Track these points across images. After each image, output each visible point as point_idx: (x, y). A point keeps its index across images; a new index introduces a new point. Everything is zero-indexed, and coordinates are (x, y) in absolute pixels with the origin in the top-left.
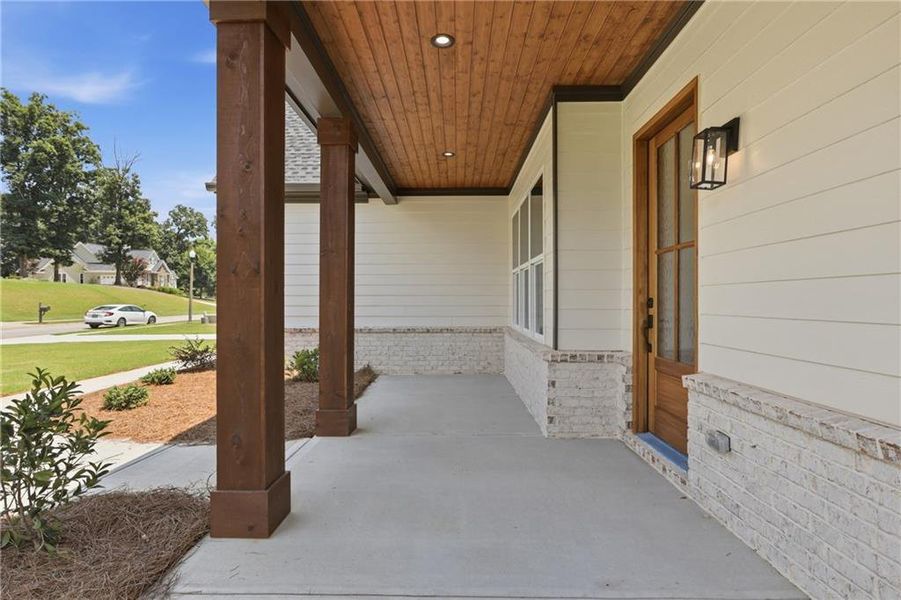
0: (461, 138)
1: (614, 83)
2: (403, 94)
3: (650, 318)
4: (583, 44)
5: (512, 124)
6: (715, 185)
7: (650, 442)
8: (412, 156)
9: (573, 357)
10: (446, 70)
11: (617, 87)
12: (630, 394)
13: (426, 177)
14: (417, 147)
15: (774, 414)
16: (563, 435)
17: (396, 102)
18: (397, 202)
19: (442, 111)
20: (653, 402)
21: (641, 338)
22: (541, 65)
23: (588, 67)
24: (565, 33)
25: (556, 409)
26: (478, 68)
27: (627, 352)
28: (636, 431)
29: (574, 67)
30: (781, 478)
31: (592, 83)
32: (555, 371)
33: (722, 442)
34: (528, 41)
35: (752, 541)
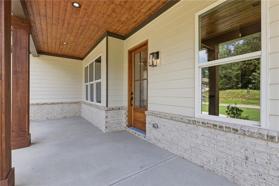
0: (72, 39)
1: (123, 35)
2: (54, 17)
3: (132, 98)
4: (119, 22)
5: (91, 39)
6: (154, 66)
7: (133, 129)
8: (50, 41)
9: (113, 109)
10: (74, 15)
11: (123, 36)
12: (127, 117)
13: (53, 49)
14: (53, 38)
15: (170, 118)
16: (110, 131)
17: (49, 20)
18: (38, 56)
19: (68, 28)
20: (133, 119)
21: (130, 103)
22: (105, 24)
23: (118, 29)
24: (115, 18)
25: (108, 124)
26: (86, 18)
27: (126, 107)
28: (129, 127)
29: (114, 28)
30: (170, 131)
31: (117, 33)
32: (107, 113)
33: (156, 126)
34: (104, 16)
35: (163, 147)
